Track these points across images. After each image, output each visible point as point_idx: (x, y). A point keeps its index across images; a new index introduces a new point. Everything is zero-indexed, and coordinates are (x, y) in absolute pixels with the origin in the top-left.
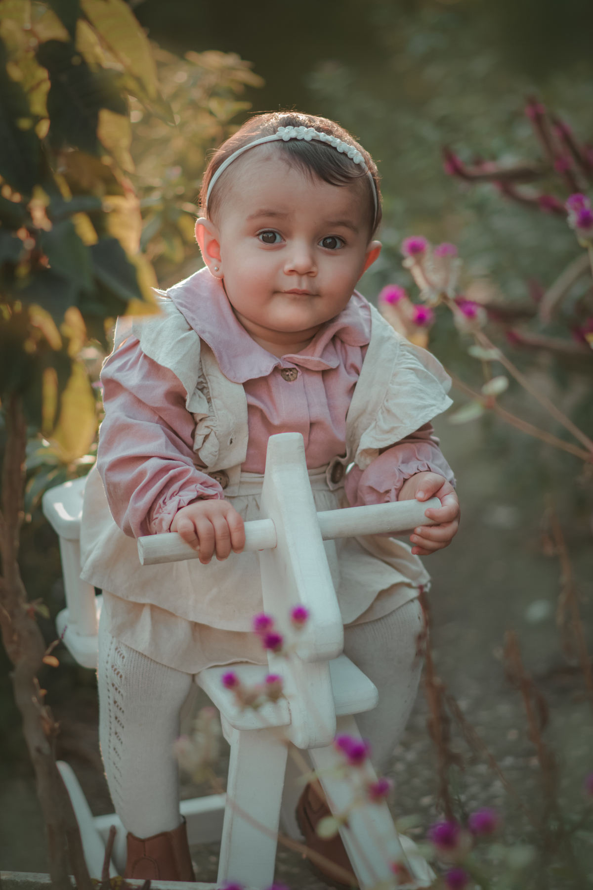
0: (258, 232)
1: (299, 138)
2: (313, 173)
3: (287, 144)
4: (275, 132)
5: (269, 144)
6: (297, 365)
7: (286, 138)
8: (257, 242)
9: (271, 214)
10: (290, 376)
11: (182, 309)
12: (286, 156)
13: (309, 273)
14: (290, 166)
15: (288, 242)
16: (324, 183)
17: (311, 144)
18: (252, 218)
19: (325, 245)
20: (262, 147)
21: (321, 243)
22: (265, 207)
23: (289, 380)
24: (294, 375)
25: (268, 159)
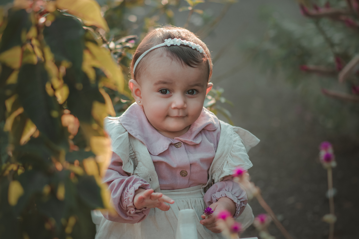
0: (159, 90)
1: (175, 44)
2: (183, 62)
3: (169, 48)
4: (163, 42)
5: (161, 48)
6: (181, 141)
7: (169, 45)
8: (159, 94)
9: (165, 83)
10: (178, 146)
11: (125, 126)
12: (169, 54)
13: (183, 108)
14: (172, 60)
15: (173, 94)
16: (188, 67)
17: (180, 47)
18: (156, 84)
19: (189, 93)
20: (158, 49)
21: (187, 93)
22: (161, 80)
23: (178, 147)
24: (180, 145)
25: (161, 56)
